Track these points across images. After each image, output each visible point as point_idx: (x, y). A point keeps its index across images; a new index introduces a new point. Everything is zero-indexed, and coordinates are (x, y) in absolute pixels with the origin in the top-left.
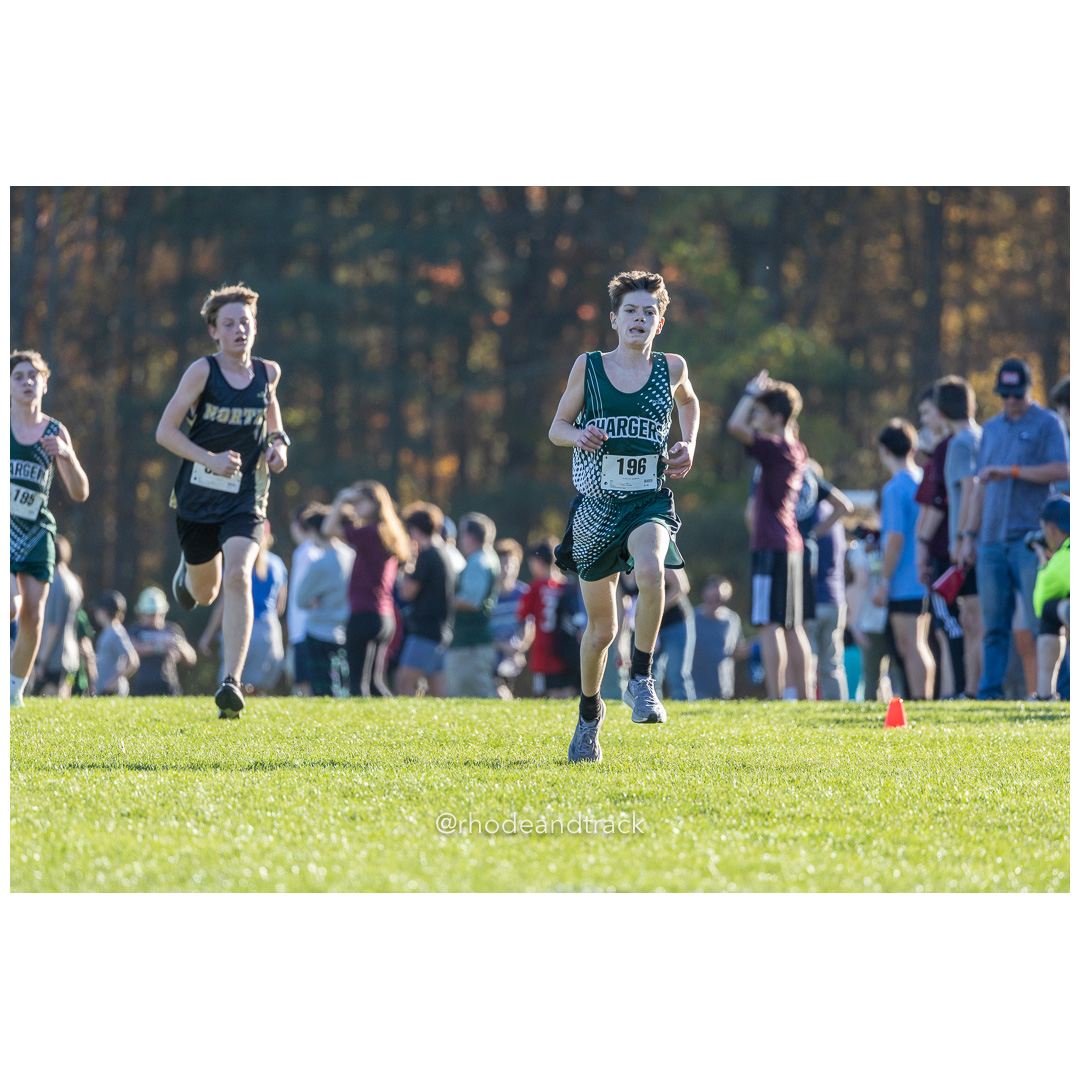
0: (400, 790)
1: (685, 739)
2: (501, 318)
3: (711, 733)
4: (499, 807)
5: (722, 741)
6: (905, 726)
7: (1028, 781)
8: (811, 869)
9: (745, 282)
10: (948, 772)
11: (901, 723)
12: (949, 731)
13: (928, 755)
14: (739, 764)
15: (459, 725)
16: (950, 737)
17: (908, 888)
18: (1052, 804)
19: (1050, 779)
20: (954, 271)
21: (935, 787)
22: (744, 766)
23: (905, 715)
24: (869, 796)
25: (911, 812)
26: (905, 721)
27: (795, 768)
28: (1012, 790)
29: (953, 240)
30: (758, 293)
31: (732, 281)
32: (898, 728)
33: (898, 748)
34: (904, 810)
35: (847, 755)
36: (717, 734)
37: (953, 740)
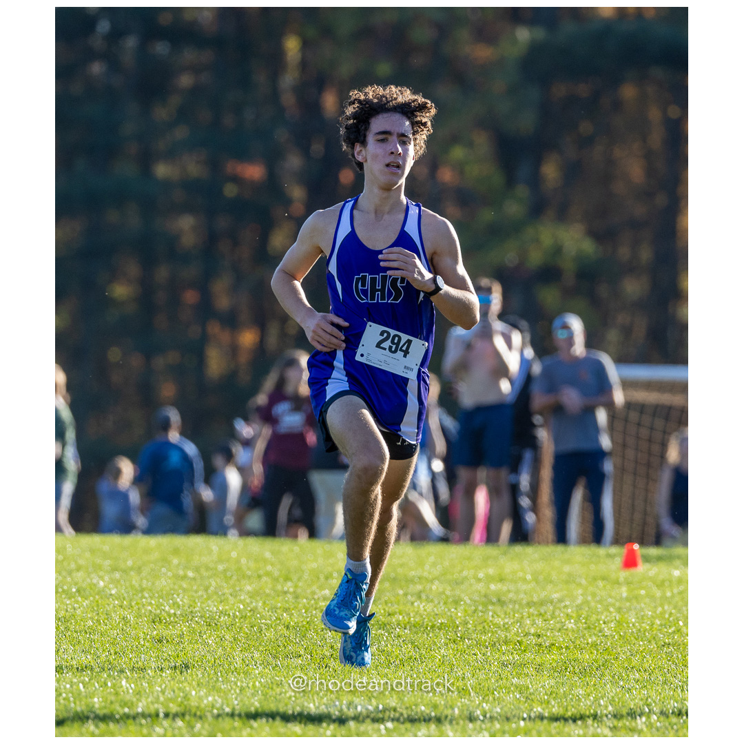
2: (298, 209)
6: (639, 568)
9: (510, 182)
11: (636, 565)
23: (639, 559)
26: (639, 563)
30: (522, 191)
31: (498, 179)
32: (633, 569)
33: (632, 587)
34: (636, 642)
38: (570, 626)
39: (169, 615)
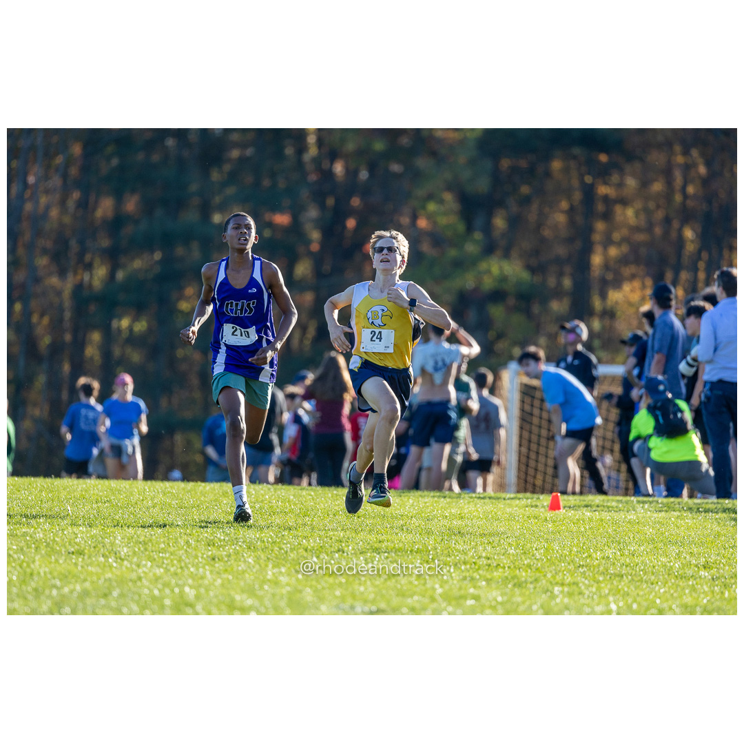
0: (244, 542)
1: (423, 515)
2: (315, 247)
3: (440, 512)
4: (305, 554)
5: (446, 517)
6: (561, 510)
7: (636, 547)
8: (499, 599)
9: (470, 229)
10: (587, 540)
11: (559, 508)
12: (588, 514)
13: (575, 529)
14: (456, 532)
15: (282, 502)
16: (589, 518)
17: (560, 613)
18: (651, 562)
19: (651, 546)
20: (600, 226)
21: (579, 549)
22: (459, 533)
23: (562, 504)
24: (537, 554)
25: (563, 565)
26: (561, 508)
27: (491, 535)
28: (626, 552)
29: (600, 207)
30: (478, 235)
31: (461, 227)
32: (557, 511)
33: (556, 524)
34: (559, 564)
35: (524, 528)
36: (443, 512)
37: (591, 520)
38: (512, 552)
39: (220, 540)
